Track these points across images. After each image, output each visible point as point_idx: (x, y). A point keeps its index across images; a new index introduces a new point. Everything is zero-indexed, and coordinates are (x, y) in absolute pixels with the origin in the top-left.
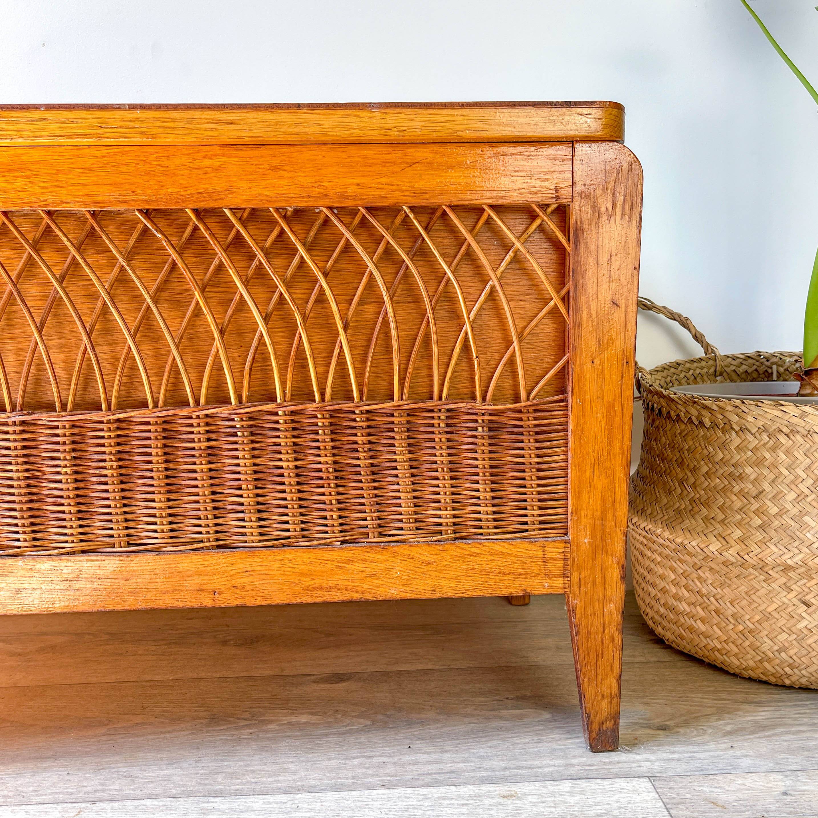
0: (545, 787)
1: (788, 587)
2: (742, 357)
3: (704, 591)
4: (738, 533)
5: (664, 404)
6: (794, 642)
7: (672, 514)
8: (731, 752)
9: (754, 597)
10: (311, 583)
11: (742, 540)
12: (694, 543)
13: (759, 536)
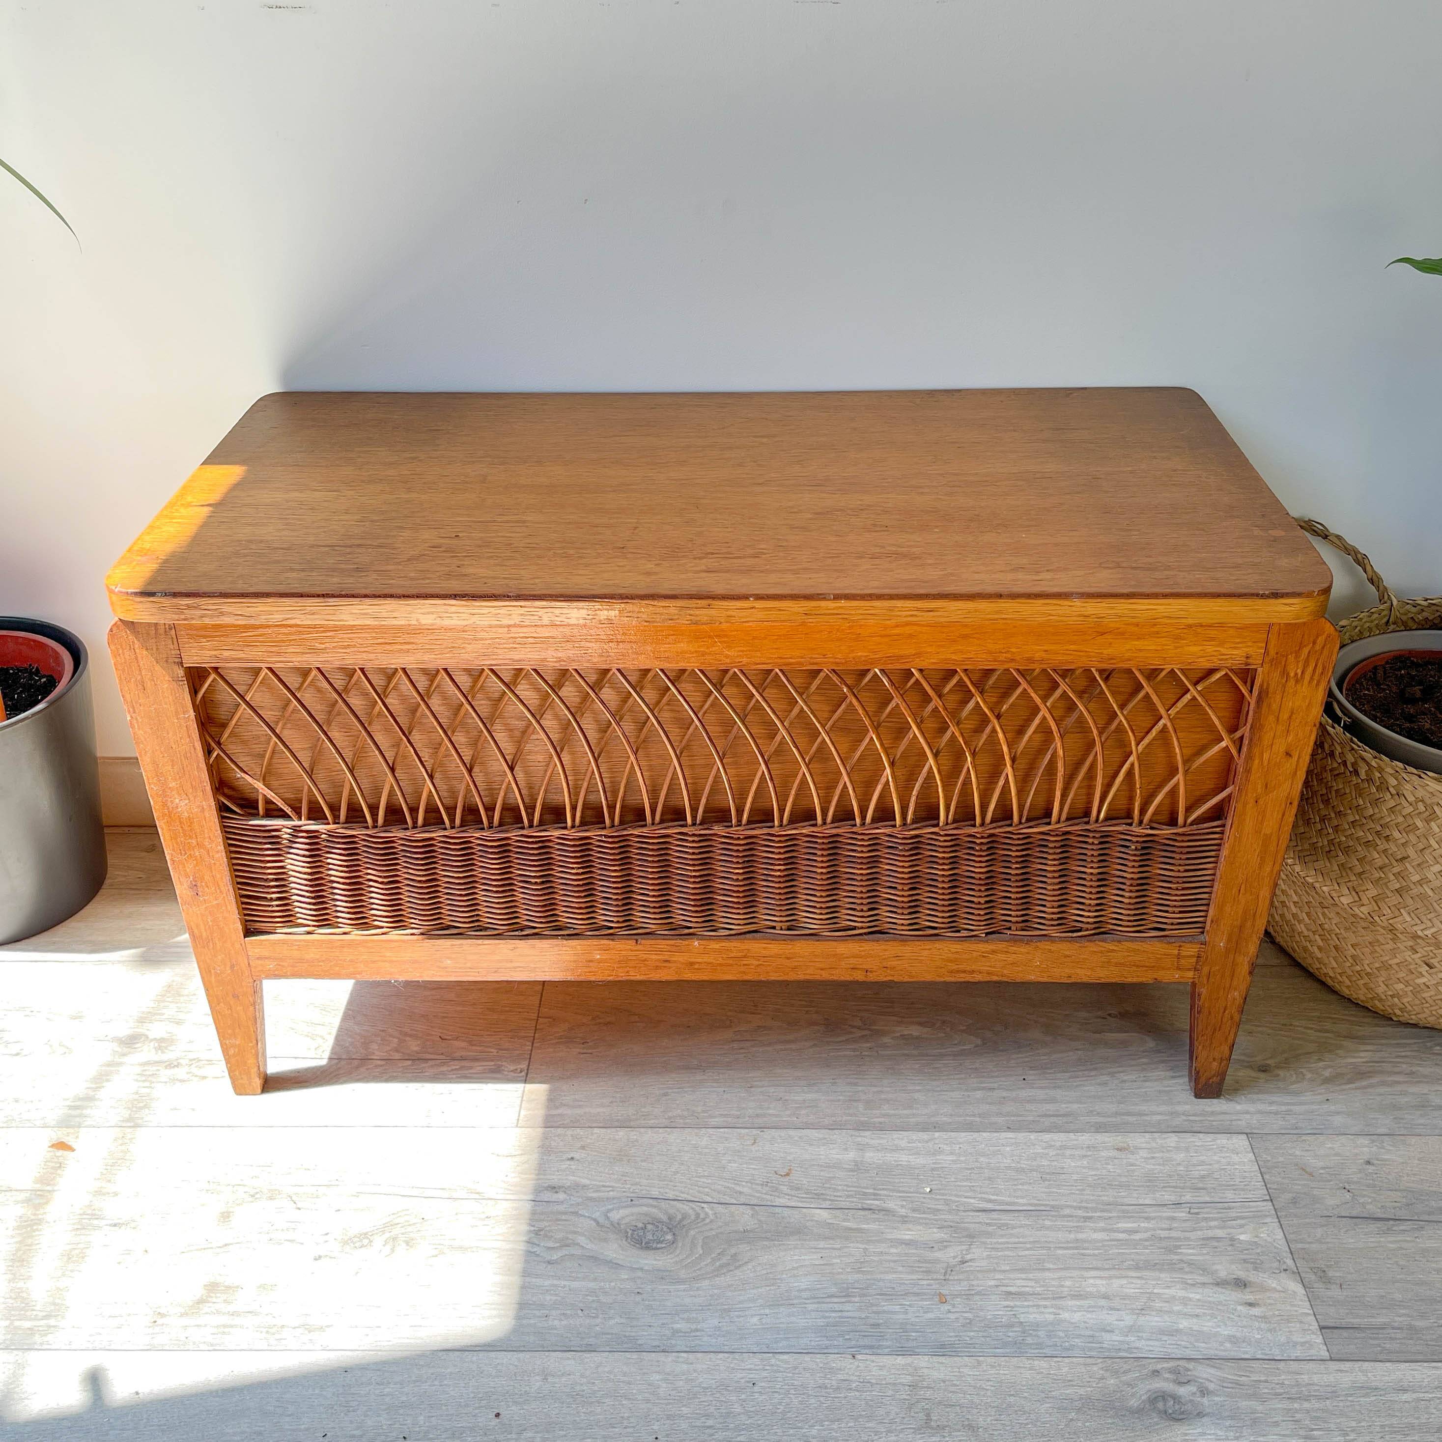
0: (1154, 1139)
1: (1414, 950)
3: (1327, 927)
6: (1409, 993)
8: (1326, 1107)
9: (1377, 948)
10: (955, 967)
13: (1395, 899)
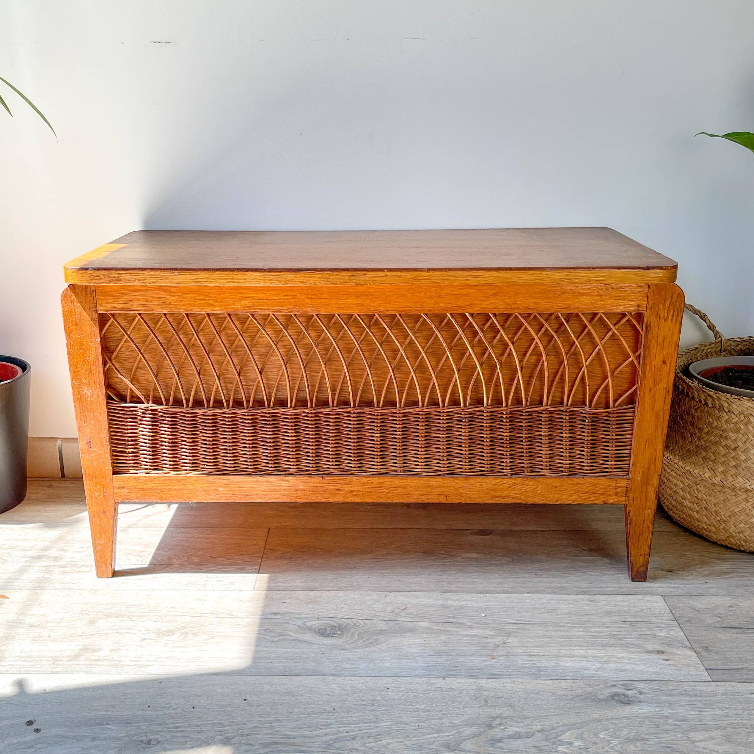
0: (609, 597)
1: (747, 500)
2: (740, 340)
3: (699, 497)
4: (721, 469)
5: (686, 387)
6: (748, 529)
7: (685, 452)
8: (706, 585)
9: (728, 503)
10: (495, 494)
11: (723, 473)
12: (696, 471)
13: (733, 471)
